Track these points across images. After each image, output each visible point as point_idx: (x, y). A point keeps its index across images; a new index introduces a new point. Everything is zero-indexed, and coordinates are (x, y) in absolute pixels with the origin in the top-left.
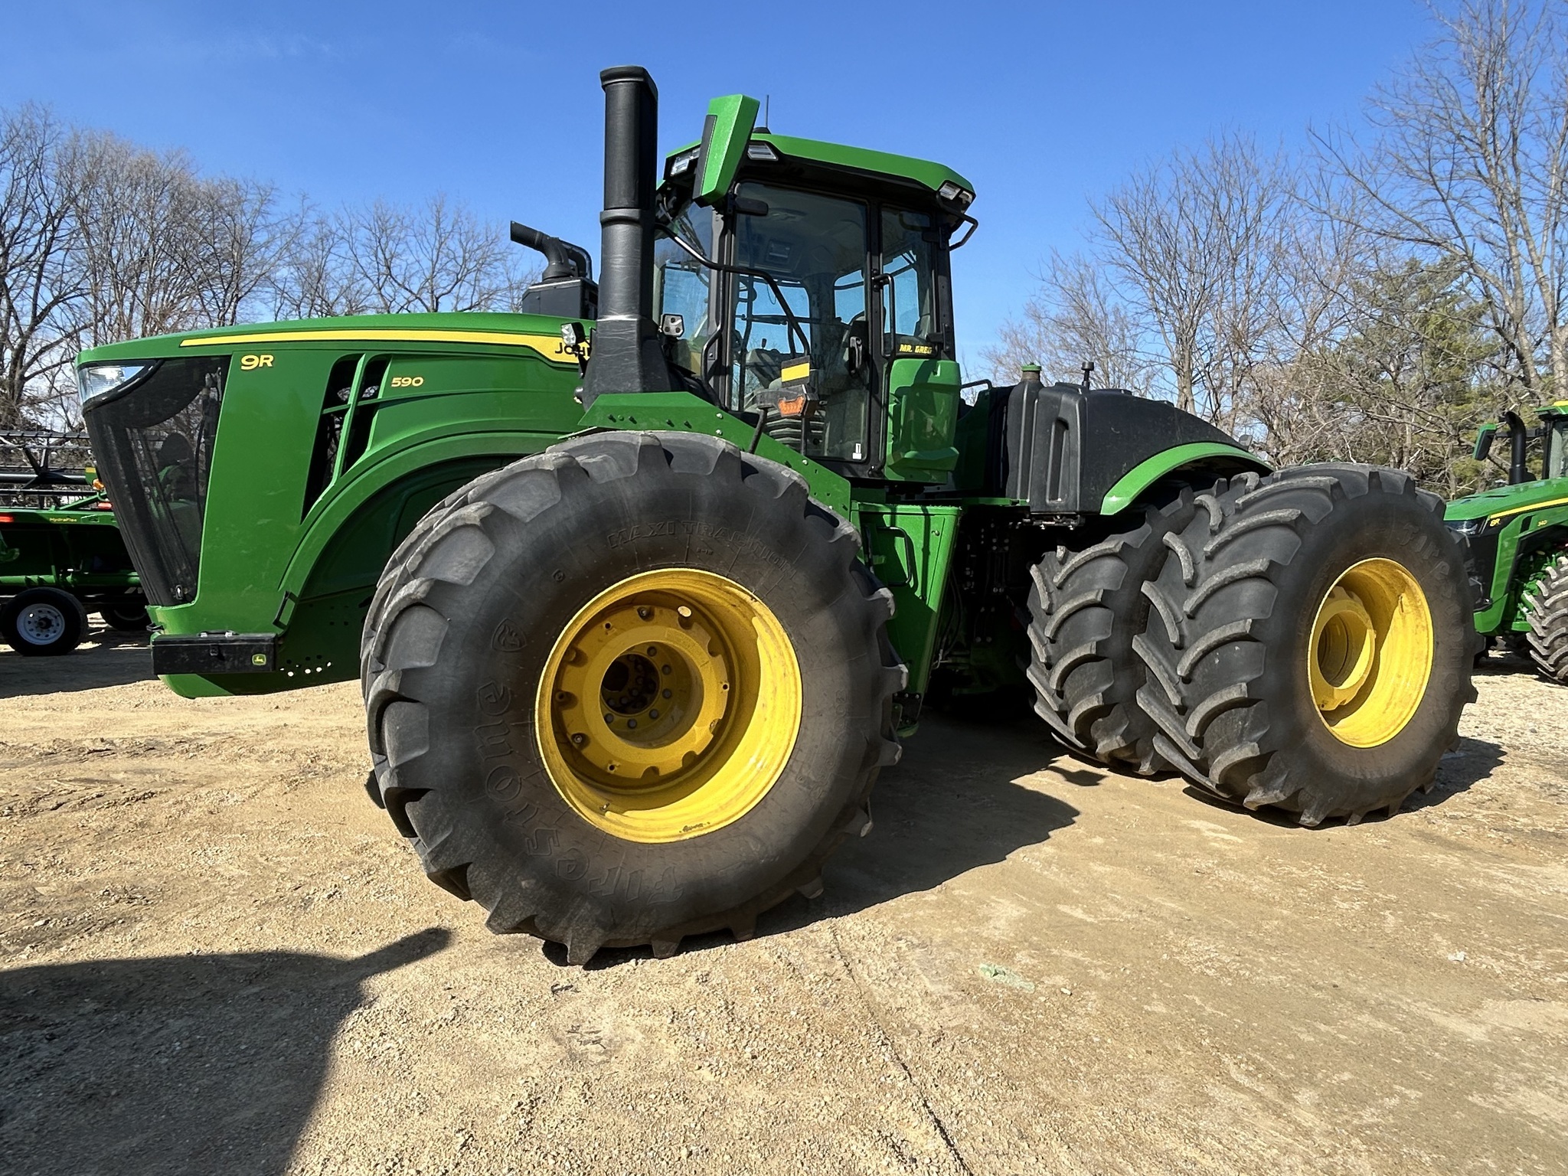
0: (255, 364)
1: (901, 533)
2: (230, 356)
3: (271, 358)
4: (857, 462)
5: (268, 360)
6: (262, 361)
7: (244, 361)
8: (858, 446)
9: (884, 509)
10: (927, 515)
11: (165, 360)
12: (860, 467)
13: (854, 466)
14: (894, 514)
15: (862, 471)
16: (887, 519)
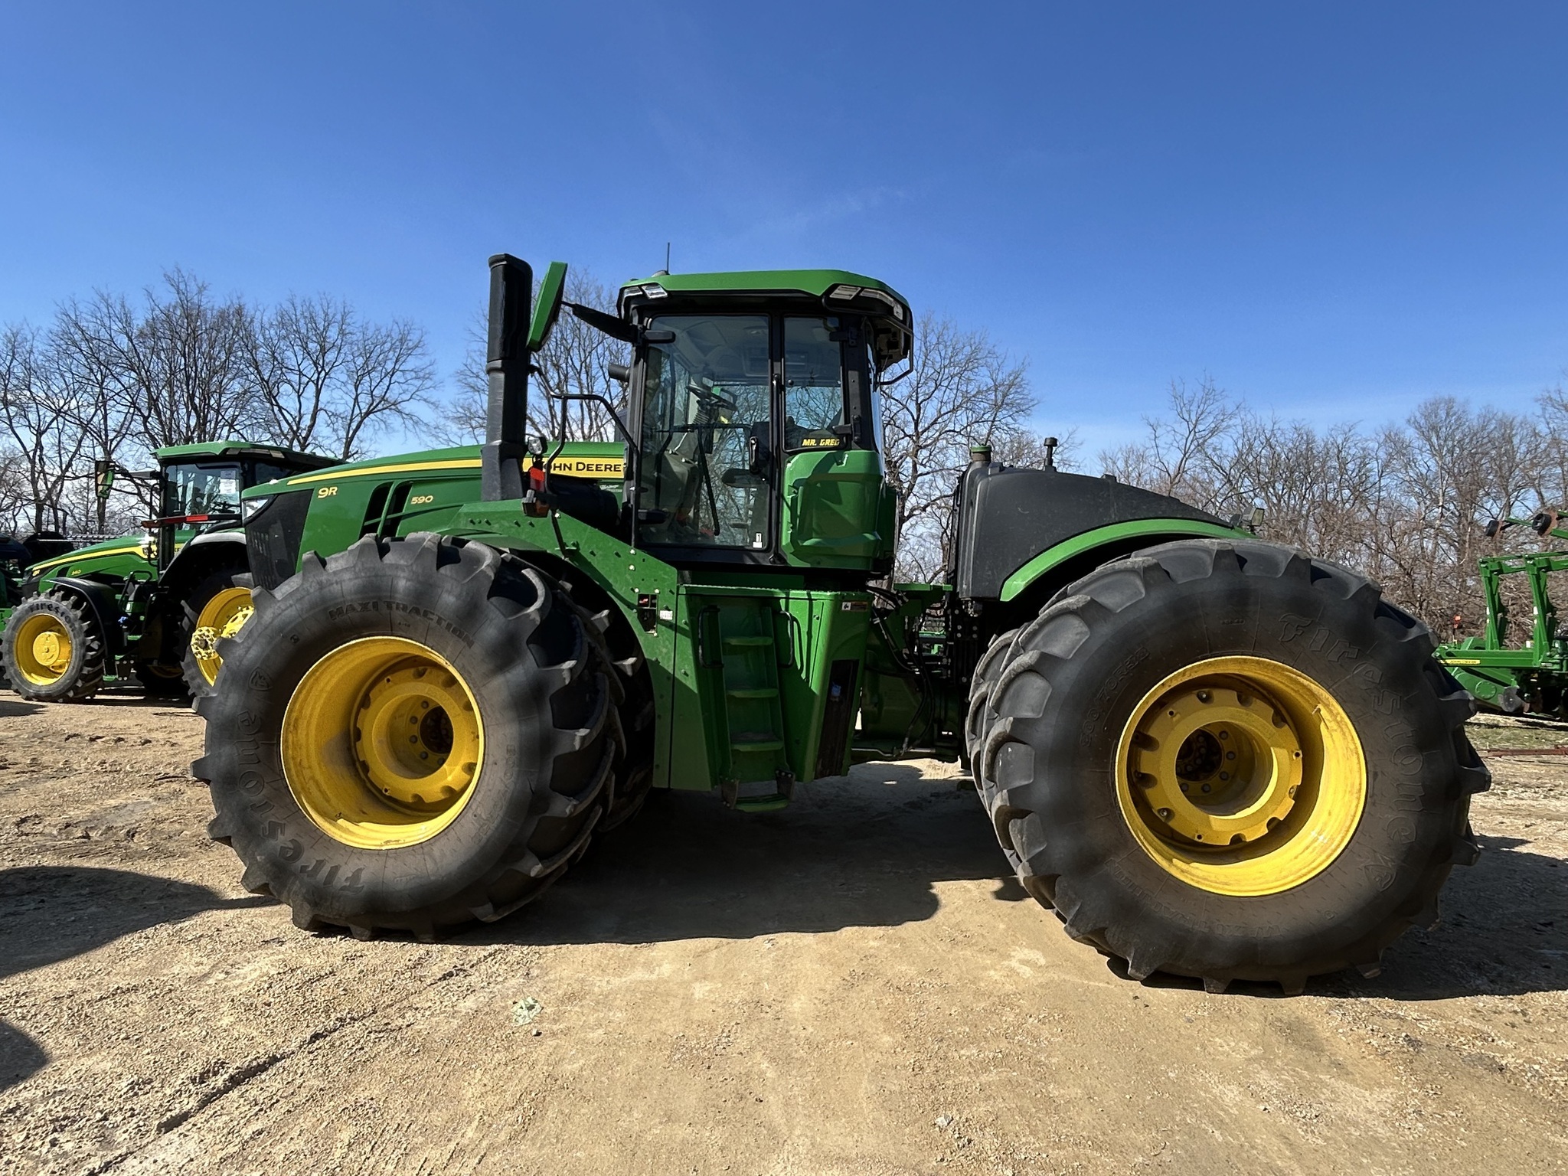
0: (326, 493)
1: (794, 619)
2: (313, 490)
3: (336, 489)
4: (758, 550)
5: (334, 490)
6: (331, 491)
7: (320, 492)
8: (759, 537)
9: (780, 594)
10: (810, 600)
11: (279, 494)
12: (761, 554)
13: (755, 554)
14: (787, 598)
15: (764, 559)
16: (783, 602)
